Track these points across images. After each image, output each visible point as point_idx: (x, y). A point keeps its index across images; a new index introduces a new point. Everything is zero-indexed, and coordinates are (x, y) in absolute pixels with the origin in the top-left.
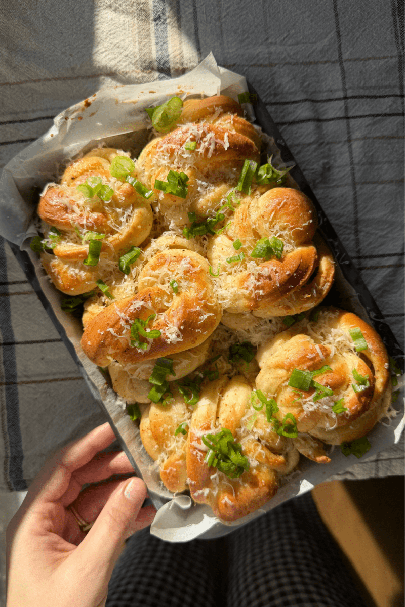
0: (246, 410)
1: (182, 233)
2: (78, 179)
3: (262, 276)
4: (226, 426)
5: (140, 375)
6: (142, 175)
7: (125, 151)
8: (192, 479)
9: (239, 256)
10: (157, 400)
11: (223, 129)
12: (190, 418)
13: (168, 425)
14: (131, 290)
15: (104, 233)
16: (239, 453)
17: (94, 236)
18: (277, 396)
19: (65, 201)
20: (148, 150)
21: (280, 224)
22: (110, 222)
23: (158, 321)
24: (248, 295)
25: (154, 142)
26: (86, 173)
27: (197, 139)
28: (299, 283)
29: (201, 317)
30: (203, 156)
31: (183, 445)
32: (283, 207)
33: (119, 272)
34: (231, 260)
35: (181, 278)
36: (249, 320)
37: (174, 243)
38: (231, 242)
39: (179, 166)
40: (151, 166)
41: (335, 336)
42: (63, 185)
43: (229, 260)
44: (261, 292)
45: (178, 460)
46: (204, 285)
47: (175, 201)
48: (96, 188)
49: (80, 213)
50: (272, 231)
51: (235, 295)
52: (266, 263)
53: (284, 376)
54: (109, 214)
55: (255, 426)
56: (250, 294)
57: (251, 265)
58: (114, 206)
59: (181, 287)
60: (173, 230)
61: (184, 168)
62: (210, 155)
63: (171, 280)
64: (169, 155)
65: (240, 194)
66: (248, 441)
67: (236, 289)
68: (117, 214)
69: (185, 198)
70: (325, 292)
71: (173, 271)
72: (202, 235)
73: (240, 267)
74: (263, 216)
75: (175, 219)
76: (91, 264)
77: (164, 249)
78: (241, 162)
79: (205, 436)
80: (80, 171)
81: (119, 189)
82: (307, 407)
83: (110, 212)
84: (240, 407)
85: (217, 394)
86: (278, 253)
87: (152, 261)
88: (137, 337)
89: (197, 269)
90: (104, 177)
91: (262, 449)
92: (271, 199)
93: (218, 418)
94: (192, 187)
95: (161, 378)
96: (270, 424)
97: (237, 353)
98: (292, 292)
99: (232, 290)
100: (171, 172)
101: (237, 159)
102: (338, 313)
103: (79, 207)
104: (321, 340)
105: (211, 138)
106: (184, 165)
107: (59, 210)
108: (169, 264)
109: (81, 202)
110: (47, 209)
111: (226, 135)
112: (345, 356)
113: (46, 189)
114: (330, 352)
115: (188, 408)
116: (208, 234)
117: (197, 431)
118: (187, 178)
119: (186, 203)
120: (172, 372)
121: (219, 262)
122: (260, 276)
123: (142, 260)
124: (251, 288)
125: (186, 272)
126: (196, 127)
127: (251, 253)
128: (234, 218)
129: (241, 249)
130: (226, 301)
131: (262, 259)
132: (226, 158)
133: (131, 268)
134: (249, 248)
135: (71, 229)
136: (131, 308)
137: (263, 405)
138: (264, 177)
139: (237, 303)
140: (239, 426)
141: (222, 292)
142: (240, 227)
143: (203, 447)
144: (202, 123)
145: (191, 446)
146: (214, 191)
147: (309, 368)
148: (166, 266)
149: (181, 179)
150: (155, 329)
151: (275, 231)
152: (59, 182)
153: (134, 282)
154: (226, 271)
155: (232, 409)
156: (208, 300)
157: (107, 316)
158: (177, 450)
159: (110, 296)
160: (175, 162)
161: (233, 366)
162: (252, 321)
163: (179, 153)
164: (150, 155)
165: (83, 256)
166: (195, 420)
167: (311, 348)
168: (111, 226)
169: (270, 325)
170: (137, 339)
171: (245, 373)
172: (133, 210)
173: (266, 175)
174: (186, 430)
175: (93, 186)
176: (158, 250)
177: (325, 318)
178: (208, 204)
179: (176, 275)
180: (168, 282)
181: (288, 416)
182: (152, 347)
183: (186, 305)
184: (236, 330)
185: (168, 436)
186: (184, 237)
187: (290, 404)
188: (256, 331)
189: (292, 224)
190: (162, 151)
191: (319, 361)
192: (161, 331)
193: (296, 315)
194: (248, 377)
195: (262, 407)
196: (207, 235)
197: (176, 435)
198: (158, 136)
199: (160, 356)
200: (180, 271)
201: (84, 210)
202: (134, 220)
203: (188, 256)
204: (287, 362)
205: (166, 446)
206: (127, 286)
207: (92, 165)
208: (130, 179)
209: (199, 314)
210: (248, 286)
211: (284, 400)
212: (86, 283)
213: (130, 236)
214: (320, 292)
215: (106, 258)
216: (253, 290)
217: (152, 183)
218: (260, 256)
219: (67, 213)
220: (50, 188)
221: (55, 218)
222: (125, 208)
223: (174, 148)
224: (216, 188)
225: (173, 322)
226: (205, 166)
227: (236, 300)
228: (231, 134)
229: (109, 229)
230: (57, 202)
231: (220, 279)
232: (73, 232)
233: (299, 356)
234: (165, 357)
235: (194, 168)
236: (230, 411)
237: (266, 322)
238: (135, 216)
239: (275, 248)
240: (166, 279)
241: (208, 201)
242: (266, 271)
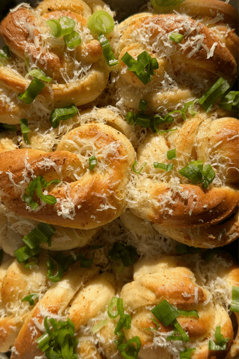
0: (99, 312)
1: (125, 115)
2: (53, 13)
3: (180, 196)
4: (73, 318)
5: (18, 228)
6: (116, 40)
7: (112, 9)
8: (17, 350)
9: (167, 166)
10: (21, 260)
11: (214, 37)
12: (44, 292)
13: (20, 288)
14: (50, 145)
15: (51, 77)
16: (72, 349)
17: (40, 75)
18: (135, 314)
19: (31, 28)
20: (133, 20)
21: (222, 156)
22: (63, 70)
23: (59, 189)
24: (157, 208)
25: (144, 15)
26: (64, 11)
27: (186, 33)
28: (210, 220)
29: (102, 206)
30: (183, 53)
31: (24, 314)
32: (233, 140)
33: (47, 121)
34: (158, 166)
35: (103, 158)
36: (146, 228)
37: (113, 121)
38: (166, 149)
39: (155, 50)
40: (129, 36)
41: (217, 285)
42: (37, 12)
43: (156, 164)
44: (171, 212)
45: (13, 325)
46: (121, 176)
47: (134, 82)
48: (66, 30)
49: (39, 46)
50: (211, 159)
51: (144, 201)
52: (189, 186)
53: (151, 301)
54: (66, 62)
55: (101, 331)
56: (159, 208)
57: (175, 181)
58: (75, 57)
59: (98, 167)
60: (119, 107)
61: (159, 55)
62: (190, 55)
63: (92, 155)
64: (151, 35)
65: (198, 107)
66: (87, 341)
67: (149, 195)
68: (74, 65)
69: (145, 84)
70: (230, 240)
71: (98, 148)
72: (143, 127)
73: (164, 176)
74: (209, 140)
75: (125, 98)
76: (24, 101)
77: (101, 122)
78: (216, 77)
79: (48, 318)
80: (60, 6)
81: (87, 43)
82: (157, 341)
83: (68, 60)
84: (95, 307)
85: (81, 282)
86: (205, 182)
87: (84, 127)
88: (33, 193)
89: (123, 158)
90: (79, 24)
91: (96, 355)
92: (225, 127)
93: (70, 306)
94: (157, 77)
95: (36, 241)
96: (116, 336)
97: (119, 252)
98: (199, 226)
99: (144, 195)
100: (145, 52)
101: (213, 72)
102: (231, 265)
103: (40, 40)
104: (203, 282)
105: (199, 40)
106: (161, 52)
107: (20, 34)
108: (99, 139)
109: (45, 36)
110: (10, 26)
111: (215, 44)
112: (217, 309)
113: (18, 6)
114: (206, 299)
115: (46, 282)
116: (150, 128)
117: (43, 309)
118: (157, 66)
119: (144, 89)
120: (49, 241)
121: (146, 161)
122: (177, 196)
123: (75, 120)
124: (163, 203)
125: (110, 155)
126: (191, 22)
127: (180, 169)
128: (181, 127)
129: (173, 160)
130: (134, 202)
131: (187, 179)
132: (203, 66)
133: (60, 123)
134: (181, 162)
135: (22, 57)
136: (40, 163)
137: (118, 315)
138: (229, 102)
139: (143, 209)
140: (85, 324)
141: (134, 192)
142: (183, 139)
143: (42, 327)
144: (198, 21)
145: (31, 320)
146: (176, 91)
147: (178, 305)
148: (94, 139)
149: (151, 64)
150: (53, 195)
151: (213, 160)
152: (34, 6)
153: (57, 138)
154: (148, 172)
155: (88, 305)
156: (117, 193)
157: (13, 159)
158: (17, 315)
159: (27, 139)
160: (153, 45)
161: (109, 261)
162: (148, 230)
163: (162, 38)
164: (133, 26)
165: (20, 89)
166: (48, 297)
167: (190, 288)
168: (62, 74)
169: (163, 243)
170: (30, 195)
171: (117, 274)
172: (91, 69)
173: (232, 101)
174: (35, 302)
175: (63, 27)
176: (95, 120)
177: (216, 263)
178: (164, 101)
179: (99, 153)
180: (89, 155)
181: (136, 339)
182: (41, 209)
183: (94, 187)
184: (129, 231)
185: (15, 297)
186: (125, 120)
187: (143, 328)
188: (147, 241)
189: (233, 161)
190: (147, 28)
191: (191, 304)
192: (58, 200)
193: (192, 247)
194: (118, 278)
195: (116, 317)
196: (147, 129)
197: (23, 301)
198: (150, 11)
199: (45, 222)
200: (105, 152)
201: (44, 46)
202: (85, 80)
203: (120, 141)
204: (161, 288)
205: (9, 306)
206: (48, 139)
207: (74, 6)
208: (103, 39)
209: (102, 201)
210: (162, 199)
211: (139, 322)
212: (11, 115)
213: (75, 92)
214: (225, 238)
215: (41, 102)
216: (164, 205)
217: (122, 53)
218: (186, 176)
219: (26, 40)
220: (23, 7)
221: (13, 39)
222: (84, 64)
223: (159, 30)
224: (179, 90)
225: (74, 197)
226: (180, 63)
227: (143, 206)
228: (220, 45)
229: (58, 75)
230: (21, 25)
231: (139, 178)
232: (22, 61)
233: (175, 289)
234: (49, 225)
235: (168, 60)
236: (84, 306)
237: (161, 238)
238: (90, 75)
239: (206, 177)
240: (88, 152)
241: (165, 98)
242: (185, 194)
